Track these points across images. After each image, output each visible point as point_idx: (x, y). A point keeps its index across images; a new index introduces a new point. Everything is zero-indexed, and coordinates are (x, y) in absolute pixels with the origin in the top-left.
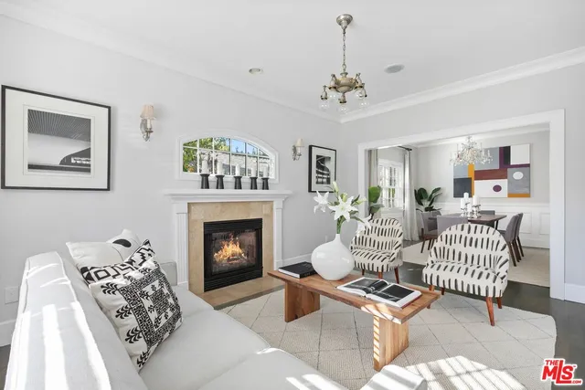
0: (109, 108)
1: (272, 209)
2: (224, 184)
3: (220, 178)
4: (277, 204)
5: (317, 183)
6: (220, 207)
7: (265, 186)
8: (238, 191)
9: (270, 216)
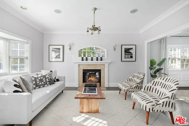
0: (63, 46)
1: (104, 66)
2: (88, 59)
3: (87, 58)
4: (106, 65)
5: (125, 58)
6: (87, 65)
7: (101, 60)
8: (92, 61)
9: (104, 69)
